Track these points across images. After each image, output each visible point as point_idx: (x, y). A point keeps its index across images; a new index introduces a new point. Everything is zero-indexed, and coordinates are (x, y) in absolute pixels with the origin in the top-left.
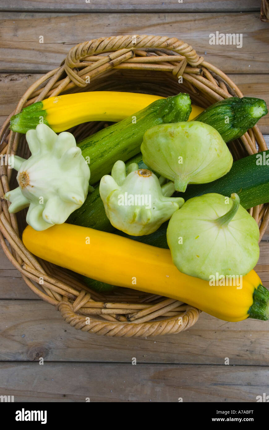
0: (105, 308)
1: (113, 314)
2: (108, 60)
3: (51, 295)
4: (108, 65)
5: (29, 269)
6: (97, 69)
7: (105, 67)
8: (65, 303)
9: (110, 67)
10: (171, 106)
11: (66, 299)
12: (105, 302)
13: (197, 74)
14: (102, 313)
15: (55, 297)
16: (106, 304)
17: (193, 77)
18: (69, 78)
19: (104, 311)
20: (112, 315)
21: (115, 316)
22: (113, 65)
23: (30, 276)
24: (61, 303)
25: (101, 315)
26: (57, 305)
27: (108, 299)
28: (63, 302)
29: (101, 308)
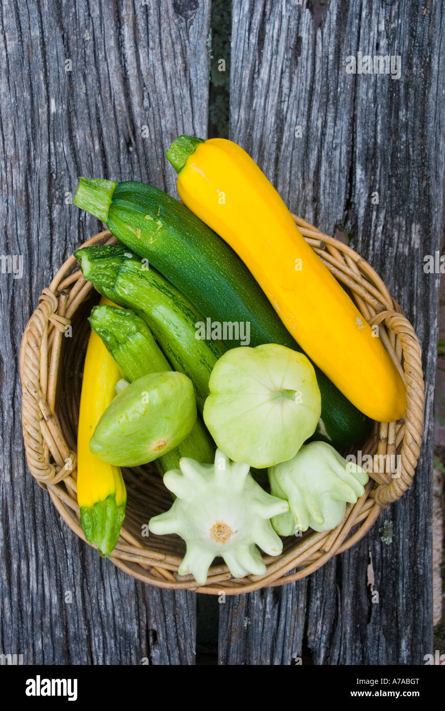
0: (387, 439)
1: (395, 428)
2: (43, 421)
3: (366, 513)
4: (50, 423)
5: (330, 543)
6: (55, 438)
7: (53, 426)
8: (377, 495)
9: (54, 420)
10: (103, 332)
11: (373, 492)
12: (379, 439)
13: (68, 299)
14: (394, 444)
15: (370, 508)
16: (381, 438)
17: (71, 303)
18: (66, 477)
19: (391, 441)
20: (397, 429)
21: (399, 426)
22: (50, 416)
23: (339, 542)
24: (377, 501)
25: (397, 445)
26: (380, 505)
27: (376, 432)
28: (376, 497)
29: (387, 445)
